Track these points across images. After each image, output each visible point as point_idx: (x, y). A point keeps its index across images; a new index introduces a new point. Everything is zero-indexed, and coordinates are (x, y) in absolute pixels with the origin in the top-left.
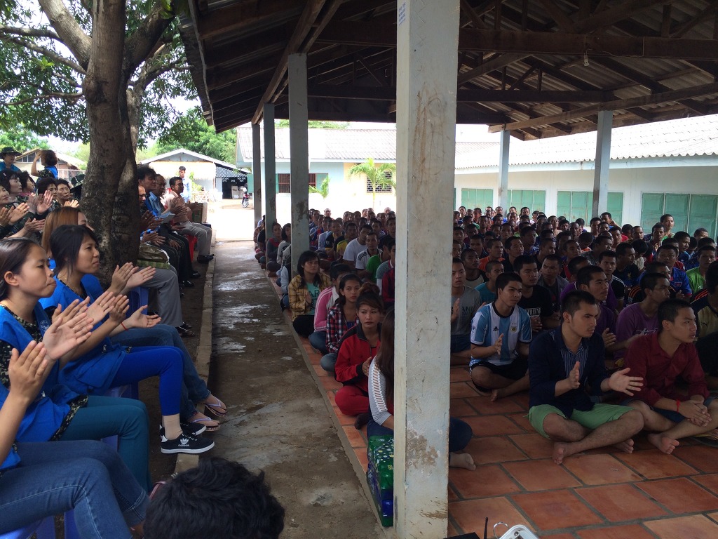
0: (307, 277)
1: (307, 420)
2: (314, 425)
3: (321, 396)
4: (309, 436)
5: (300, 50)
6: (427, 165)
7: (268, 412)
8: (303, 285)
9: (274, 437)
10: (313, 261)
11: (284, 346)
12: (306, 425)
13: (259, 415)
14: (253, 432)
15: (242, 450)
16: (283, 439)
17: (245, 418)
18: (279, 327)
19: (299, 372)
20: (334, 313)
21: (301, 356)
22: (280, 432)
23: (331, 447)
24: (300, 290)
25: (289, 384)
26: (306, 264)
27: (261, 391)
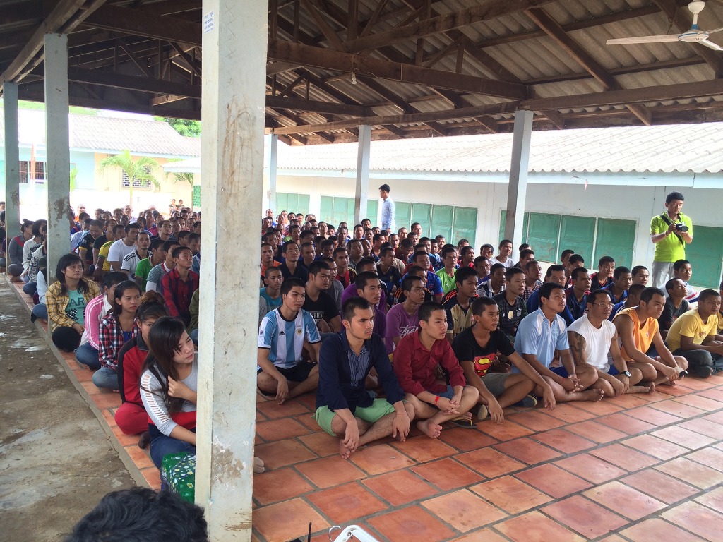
0: (69, 282)
1: (81, 445)
2: (90, 449)
3: (95, 417)
4: (85, 462)
5: (60, 30)
6: (236, 178)
7: (31, 440)
8: (64, 291)
9: (42, 468)
10: (77, 266)
11: (42, 362)
12: (81, 450)
13: (20, 445)
14: (15, 464)
15: (6, 487)
16: (54, 469)
18: (32, 341)
19: (64, 391)
20: (108, 322)
21: (64, 373)
22: (49, 462)
23: (113, 472)
24: (60, 298)
25: (54, 406)
26: (68, 268)
27: (19, 417)
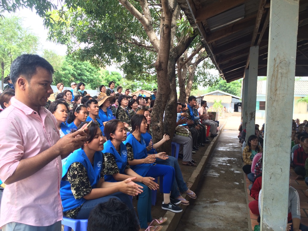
0: (252, 147)
1: (236, 213)
2: (238, 215)
3: (246, 204)
4: (234, 220)
5: (255, 44)
6: (278, 92)
7: (219, 204)
8: (250, 151)
9: (217, 216)
10: (255, 140)
11: (238, 178)
13: (214, 205)
14: (209, 211)
15: (202, 218)
16: (221, 218)
17: (208, 205)
18: (238, 169)
19: (240, 190)
20: (258, 165)
21: (243, 184)
22: (221, 215)
23: (243, 228)
24: (248, 153)
25: (233, 195)
26: (252, 141)
27: (219, 195)
